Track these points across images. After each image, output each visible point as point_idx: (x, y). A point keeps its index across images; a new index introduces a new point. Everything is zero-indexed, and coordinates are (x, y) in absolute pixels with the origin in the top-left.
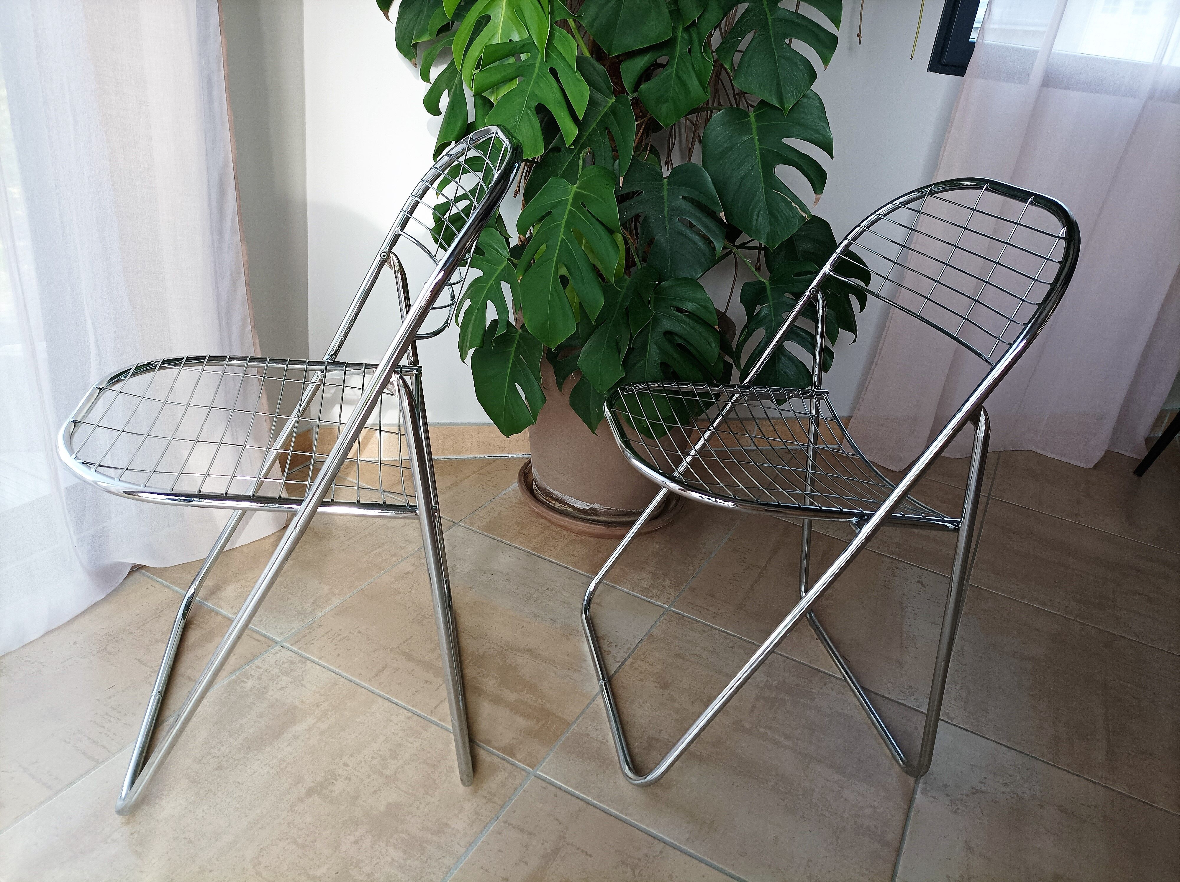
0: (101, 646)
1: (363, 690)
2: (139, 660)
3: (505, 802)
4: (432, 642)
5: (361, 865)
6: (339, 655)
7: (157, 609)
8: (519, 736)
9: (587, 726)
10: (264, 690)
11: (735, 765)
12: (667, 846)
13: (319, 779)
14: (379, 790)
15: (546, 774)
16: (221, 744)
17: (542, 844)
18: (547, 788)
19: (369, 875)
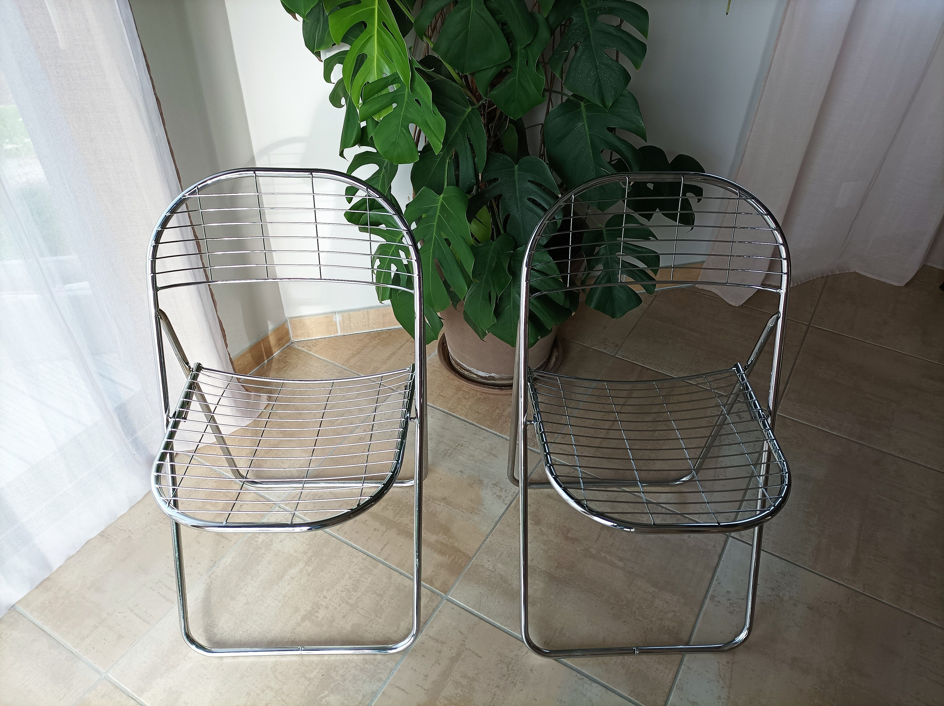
1: (334, 538)
3: (427, 620)
7: (197, 482)
8: (437, 570)
10: (270, 543)
11: (581, 584)
13: (309, 608)
14: (347, 615)
15: (454, 597)
16: (247, 585)
17: (450, 650)
18: (454, 609)
19: (342, 676)
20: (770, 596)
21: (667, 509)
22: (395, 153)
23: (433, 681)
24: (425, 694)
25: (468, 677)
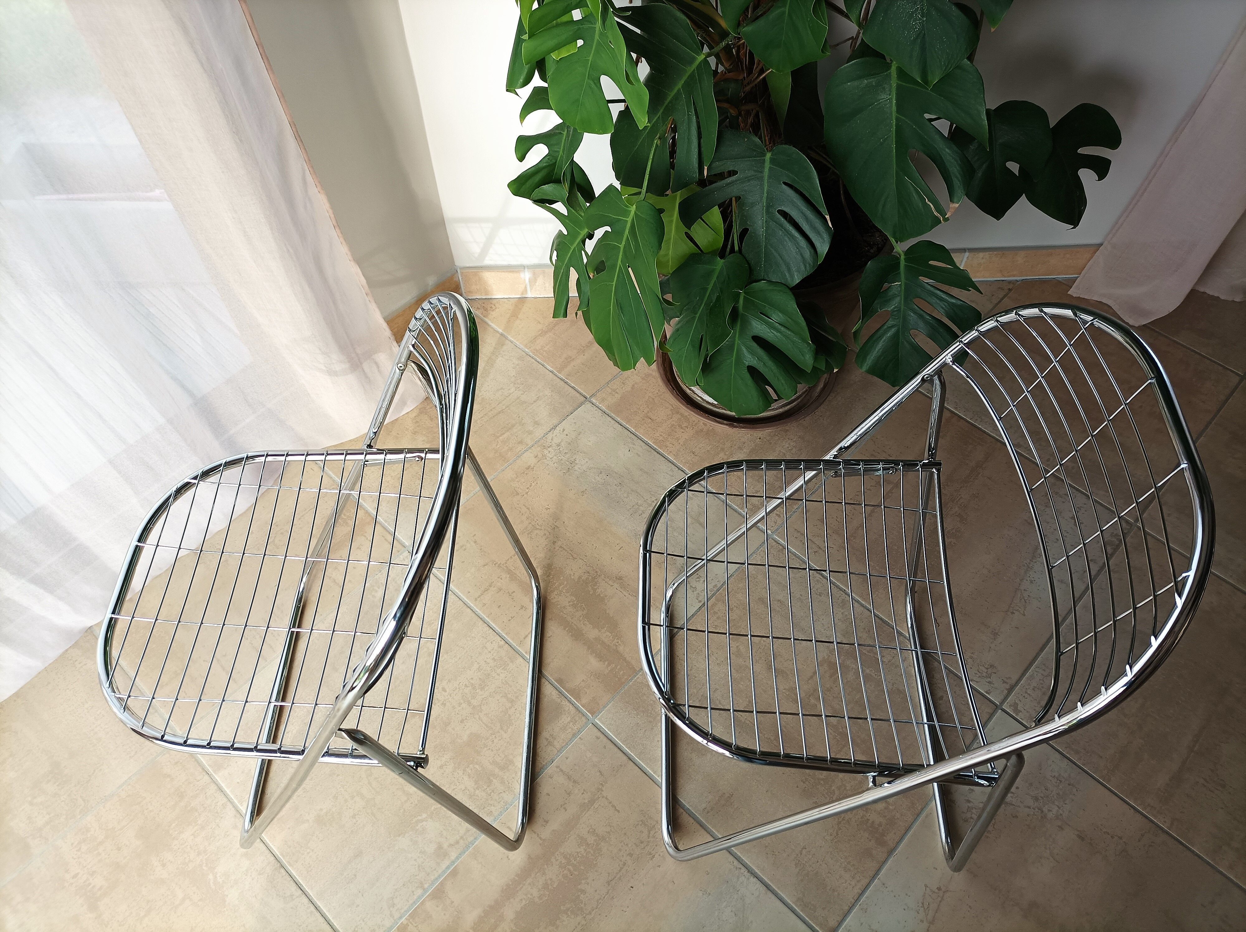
1: (469, 610)
3: (562, 748)
6: (454, 567)
8: (589, 679)
12: (684, 813)
14: (466, 719)
15: (602, 723)
17: (582, 794)
18: (599, 739)
20: (1029, 807)
22: (578, 117)
23: (553, 830)
24: (540, 844)
25: (597, 833)
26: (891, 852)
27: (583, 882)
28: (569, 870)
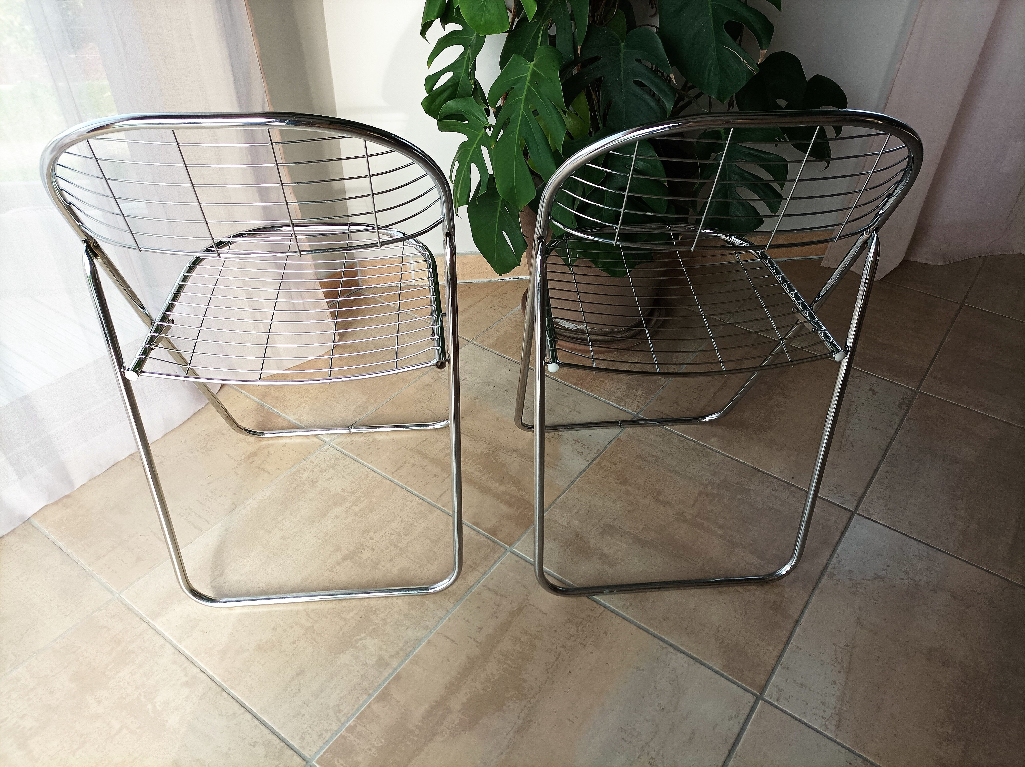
0: (203, 444)
1: (388, 481)
2: (229, 455)
3: (486, 571)
4: (442, 443)
5: (378, 612)
6: (371, 453)
7: (241, 415)
8: (502, 520)
9: (555, 514)
10: (315, 480)
11: (672, 549)
12: (606, 610)
13: (352, 548)
14: (394, 558)
15: (519, 551)
16: (285, 520)
17: (511, 604)
18: (519, 562)
19: (383, 620)
20: (903, 579)
21: (780, 480)
22: (483, 20)
23: (488, 635)
24: (477, 647)
25: (529, 633)
26: (797, 623)
27: (523, 672)
28: (508, 664)
